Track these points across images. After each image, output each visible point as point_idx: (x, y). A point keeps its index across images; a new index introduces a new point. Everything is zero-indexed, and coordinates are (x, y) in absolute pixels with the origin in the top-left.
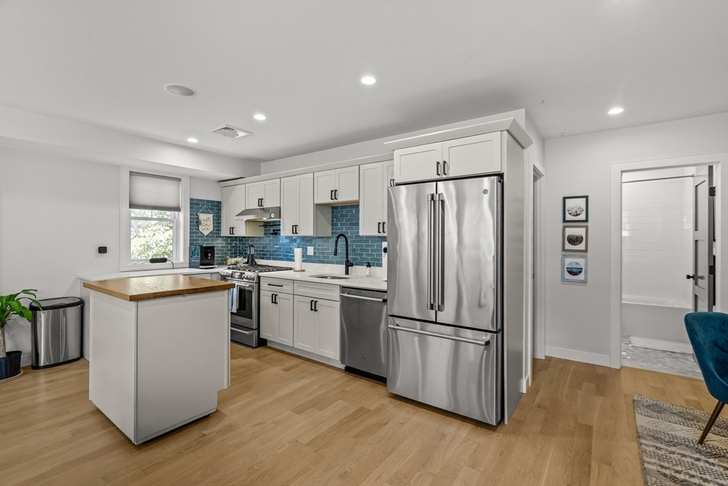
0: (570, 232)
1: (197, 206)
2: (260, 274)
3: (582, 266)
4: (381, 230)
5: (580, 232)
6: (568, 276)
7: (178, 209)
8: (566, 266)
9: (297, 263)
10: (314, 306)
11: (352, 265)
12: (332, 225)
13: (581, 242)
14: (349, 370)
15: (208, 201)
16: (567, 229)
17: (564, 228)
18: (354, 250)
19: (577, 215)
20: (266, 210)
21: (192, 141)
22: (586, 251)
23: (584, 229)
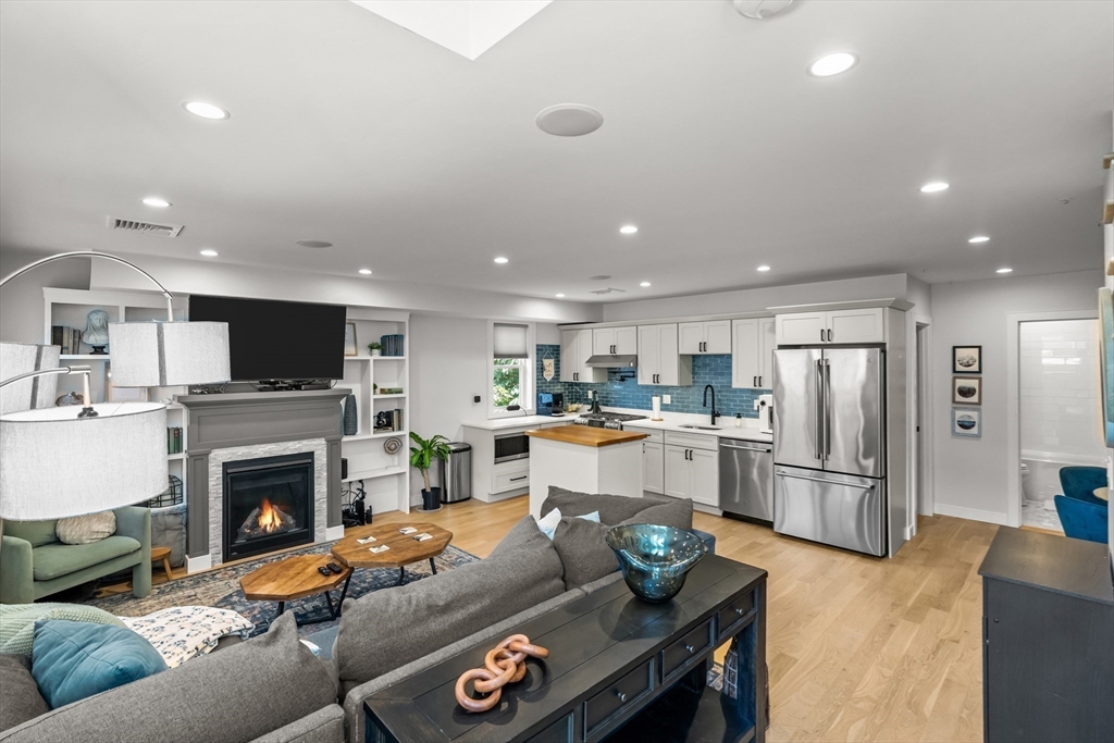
0: (961, 383)
1: (543, 351)
2: (623, 423)
3: (976, 419)
4: (757, 384)
5: (973, 383)
6: (959, 429)
7: (525, 356)
8: (957, 419)
9: (656, 412)
10: (689, 455)
11: (718, 415)
12: (694, 373)
13: (973, 394)
14: (727, 515)
15: (550, 346)
16: (957, 380)
17: (955, 378)
18: (720, 400)
19: (969, 366)
20: (617, 358)
21: (560, 296)
22: (979, 403)
23: (977, 381)
